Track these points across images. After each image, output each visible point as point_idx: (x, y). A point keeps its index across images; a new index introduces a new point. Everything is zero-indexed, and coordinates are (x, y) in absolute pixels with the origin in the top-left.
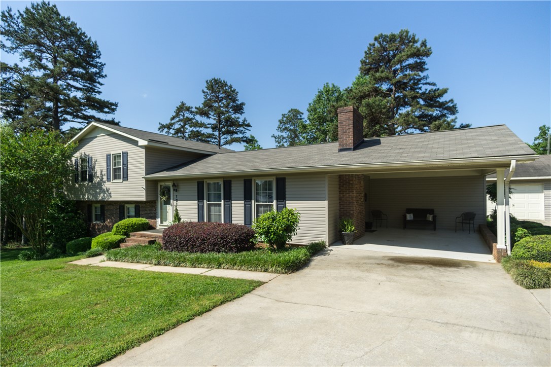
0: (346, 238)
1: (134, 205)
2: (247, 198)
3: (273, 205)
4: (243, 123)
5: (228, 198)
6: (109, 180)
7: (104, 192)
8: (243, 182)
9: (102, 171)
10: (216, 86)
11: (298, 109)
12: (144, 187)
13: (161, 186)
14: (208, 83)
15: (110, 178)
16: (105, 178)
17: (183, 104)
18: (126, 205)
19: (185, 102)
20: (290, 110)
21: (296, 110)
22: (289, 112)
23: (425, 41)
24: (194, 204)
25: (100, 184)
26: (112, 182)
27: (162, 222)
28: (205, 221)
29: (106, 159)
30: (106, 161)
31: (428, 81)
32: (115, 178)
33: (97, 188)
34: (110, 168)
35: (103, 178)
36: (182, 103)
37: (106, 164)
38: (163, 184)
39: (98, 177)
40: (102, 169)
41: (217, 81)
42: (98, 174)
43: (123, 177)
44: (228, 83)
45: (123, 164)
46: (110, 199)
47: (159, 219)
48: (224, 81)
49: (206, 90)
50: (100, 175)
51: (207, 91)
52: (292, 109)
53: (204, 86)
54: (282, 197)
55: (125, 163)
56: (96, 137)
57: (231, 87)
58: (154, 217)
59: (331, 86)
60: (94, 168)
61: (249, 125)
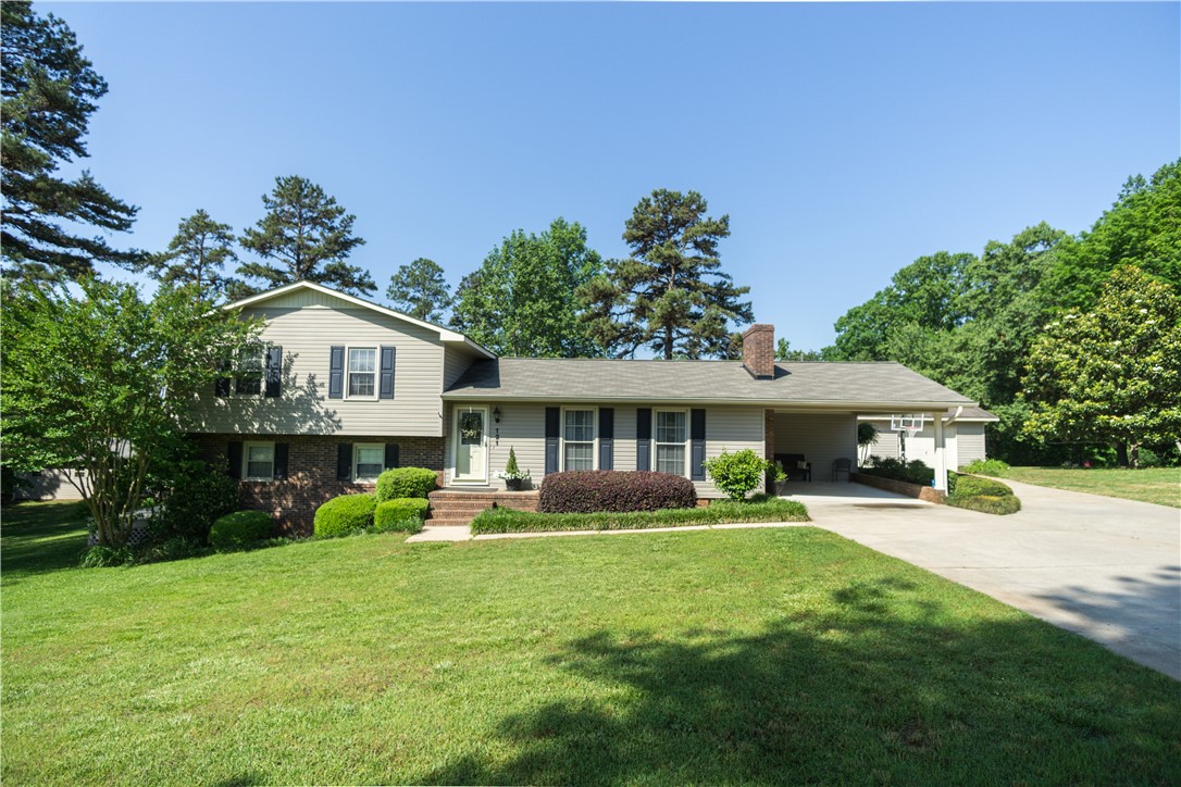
0: (777, 488)
1: (384, 445)
2: (643, 434)
3: (684, 446)
4: (360, 279)
5: (607, 433)
6: (335, 393)
7: (318, 418)
8: (636, 412)
9: (312, 378)
10: (296, 192)
11: (433, 260)
12: (441, 414)
13: (459, 411)
14: (280, 184)
15: (341, 392)
16: (323, 392)
17: (202, 215)
18: (356, 444)
19: (208, 211)
20: (418, 259)
21: (430, 262)
22: (415, 263)
23: (728, 217)
24: (539, 444)
25: (304, 404)
26: (344, 398)
27: (457, 476)
28: (561, 471)
29: (329, 355)
30: (329, 359)
31: (720, 270)
32: (352, 392)
33: (295, 409)
34: (342, 374)
35: (316, 391)
36: (201, 212)
37: (329, 364)
38: (464, 408)
39: (301, 388)
40: (312, 372)
41: (298, 184)
42: (302, 381)
43: (381, 393)
44: (325, 192)
45: (382, 368)
46: (337, 433)
47: (453, 470)
48: (318, 187)
49: (271, 197)
50: (305, 385)
51: (274, 199)
52: (421, 259)
53: (270, 189)
54: (699, 435)
55: (387, 365)
56: (300, 309)
57: (332, 201)
58: (440, 466)
59: (528, 237)
60: (288, 369)
61: (373, 287)
